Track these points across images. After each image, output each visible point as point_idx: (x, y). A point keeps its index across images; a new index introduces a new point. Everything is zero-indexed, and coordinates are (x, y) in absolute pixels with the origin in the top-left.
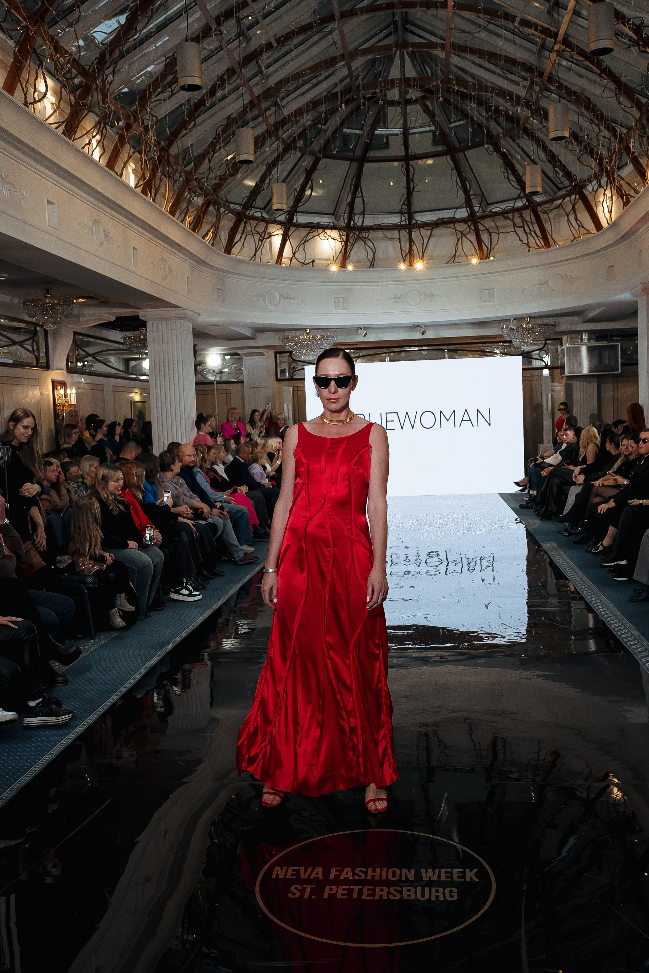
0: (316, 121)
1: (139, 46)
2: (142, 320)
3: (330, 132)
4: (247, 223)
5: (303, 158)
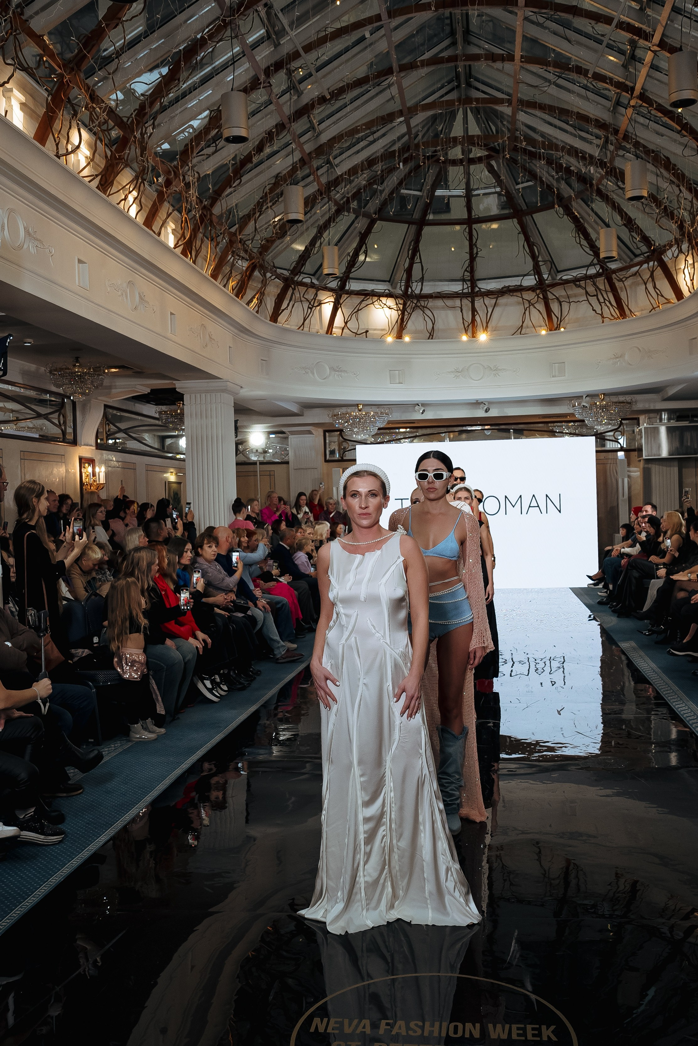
0: (372, 181)
1: (181, 99)
2: (179, 393)
3: (387, 192)
4: (295, 289)
5: (357, 220)
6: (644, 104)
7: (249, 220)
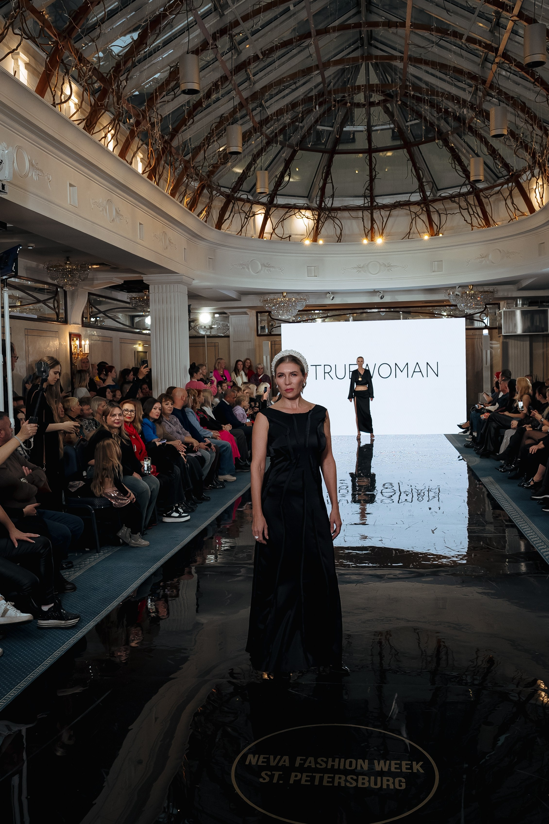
0: (294, 120)
1: (148, 57)
2: (146, 284)
3: (306, 129)
4: (235, 204)
5: (283, 150)
6: (506, 61)
7: (200, 151)
